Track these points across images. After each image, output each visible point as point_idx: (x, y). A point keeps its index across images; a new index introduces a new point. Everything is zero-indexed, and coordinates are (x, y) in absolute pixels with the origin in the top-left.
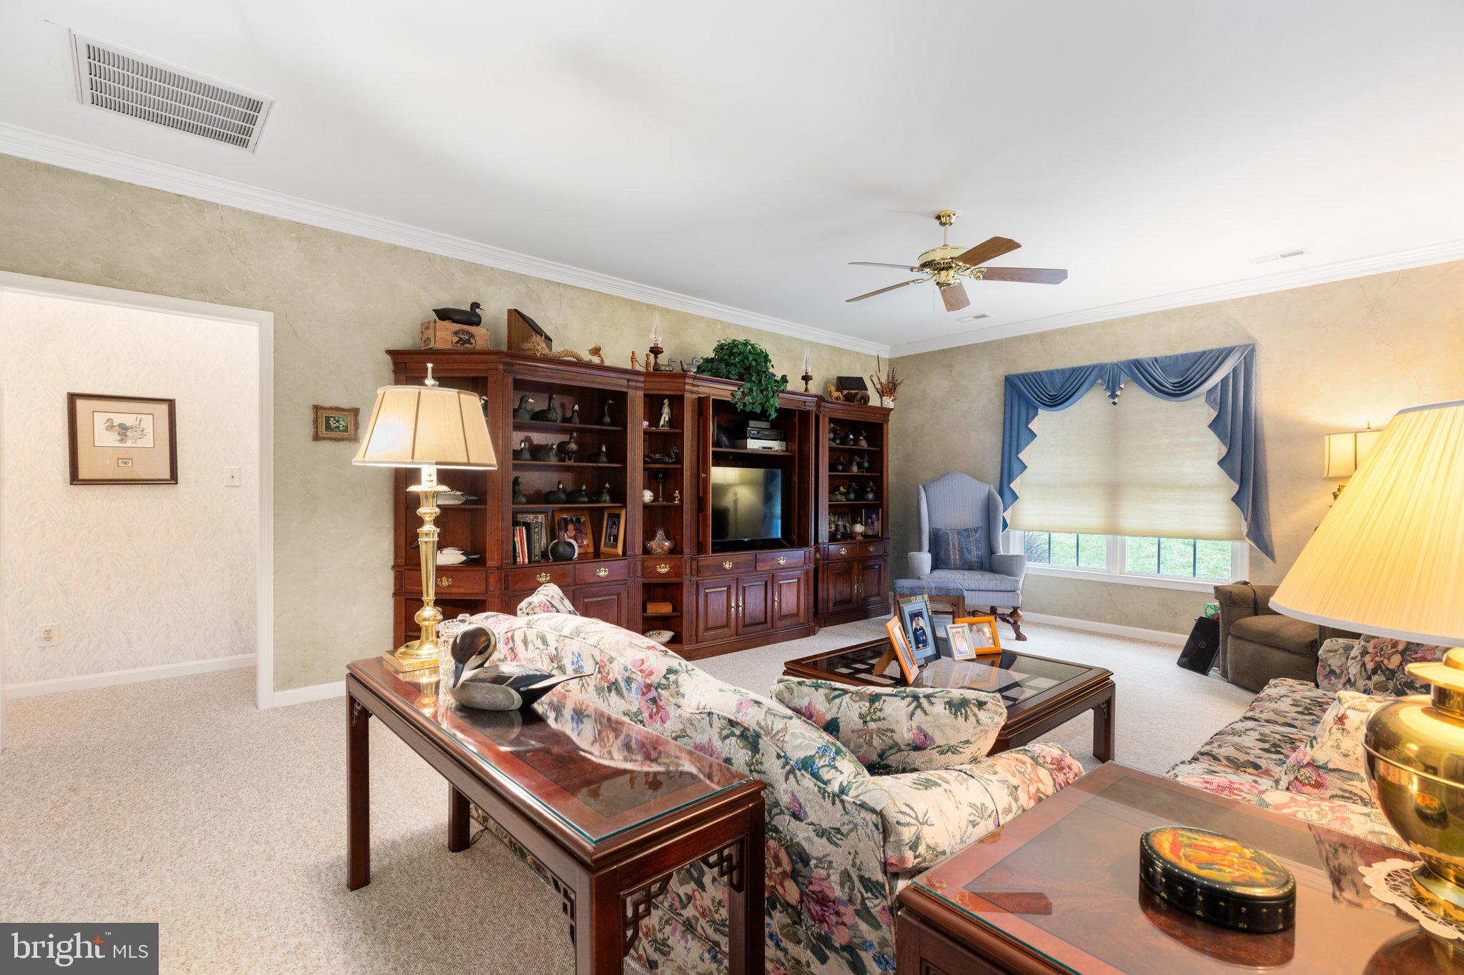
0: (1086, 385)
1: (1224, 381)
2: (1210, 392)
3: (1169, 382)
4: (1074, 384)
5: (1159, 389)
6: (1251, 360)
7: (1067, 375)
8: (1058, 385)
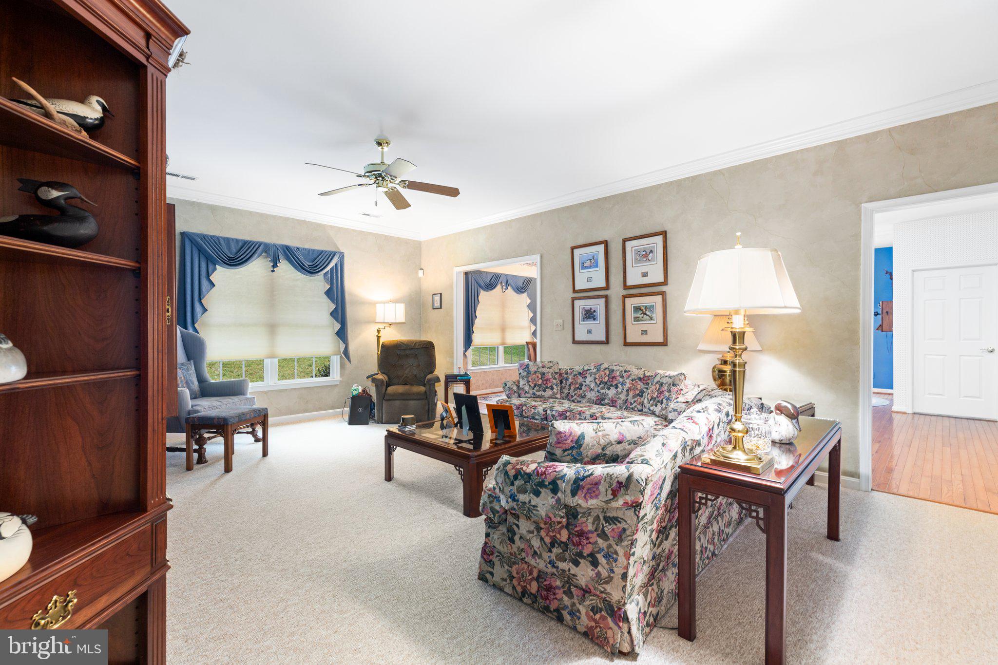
0: (256, 255)
1: (332, 269)
2: (325, 274)
3: (307, 264)
4: (248, 252)
5: (301, 267)
6: (343, 260)
7: (240, 244)
8: (234, 250)
